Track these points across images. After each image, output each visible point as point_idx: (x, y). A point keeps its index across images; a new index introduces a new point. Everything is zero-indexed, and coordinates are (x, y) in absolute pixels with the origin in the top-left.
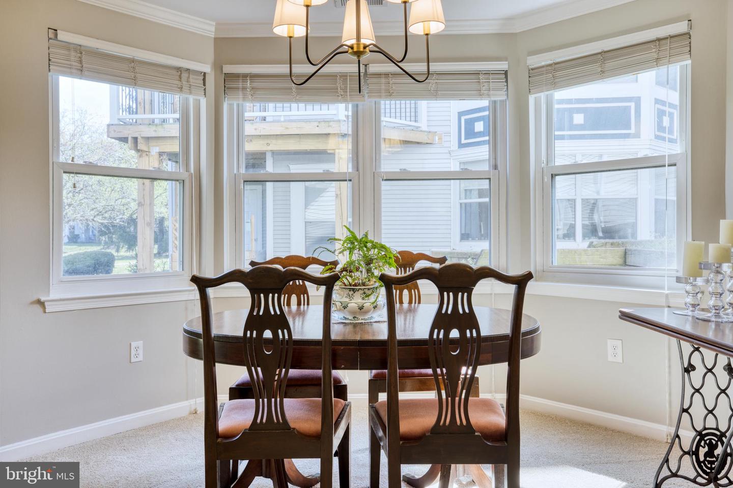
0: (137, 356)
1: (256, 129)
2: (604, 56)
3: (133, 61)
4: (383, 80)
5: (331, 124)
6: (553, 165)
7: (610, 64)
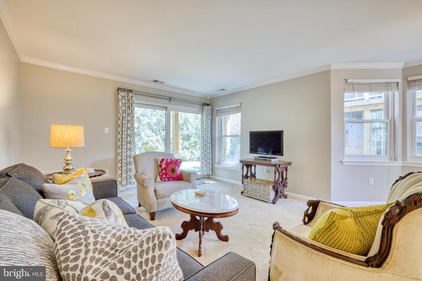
0: (371, 183)
1: (381, 101)
3: (370, 84)
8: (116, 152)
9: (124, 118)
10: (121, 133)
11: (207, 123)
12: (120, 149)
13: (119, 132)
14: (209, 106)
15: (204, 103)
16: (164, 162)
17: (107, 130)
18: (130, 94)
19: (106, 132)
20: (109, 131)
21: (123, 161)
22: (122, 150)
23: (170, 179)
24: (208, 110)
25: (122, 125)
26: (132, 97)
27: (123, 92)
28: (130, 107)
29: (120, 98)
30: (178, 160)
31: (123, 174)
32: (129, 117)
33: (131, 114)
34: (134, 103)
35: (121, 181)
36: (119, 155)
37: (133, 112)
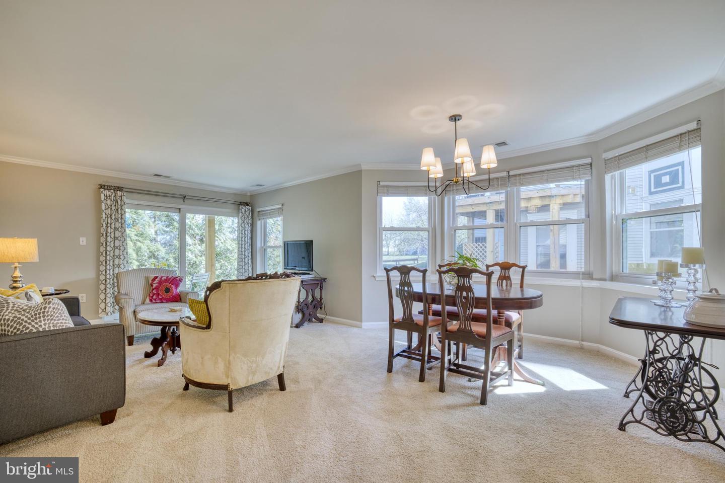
2: (648, 147)
4: (518, 178)
5: (545, 190)
6: (625, 213)
7: (651, 153)
8: (98, 271)
9: (109, 225)
10: (104, 244)
11: (244, 229)
12: (103, 265)
13: (102, 244)
14: (247, 206)
15: (240, 201)
16: (157, 281)
17: (83, 241)
18: (119, 193)
19: (81, 243)
20: (86, 242)
21: (108, 281)
22: (106, 266)
23: (163, 301)
24: (245, 211)
25: (106, 234)
26: (121, 197)
27: (107, 191)
28: (119, 210)
29: (103, 197)
30: (177, 278)
31: (107, 298)
32: (117, 223)
33: (119, 219)
34: (124, 204)
35: (105, 308)
36: (102, 274)
37: (123, 217)
